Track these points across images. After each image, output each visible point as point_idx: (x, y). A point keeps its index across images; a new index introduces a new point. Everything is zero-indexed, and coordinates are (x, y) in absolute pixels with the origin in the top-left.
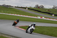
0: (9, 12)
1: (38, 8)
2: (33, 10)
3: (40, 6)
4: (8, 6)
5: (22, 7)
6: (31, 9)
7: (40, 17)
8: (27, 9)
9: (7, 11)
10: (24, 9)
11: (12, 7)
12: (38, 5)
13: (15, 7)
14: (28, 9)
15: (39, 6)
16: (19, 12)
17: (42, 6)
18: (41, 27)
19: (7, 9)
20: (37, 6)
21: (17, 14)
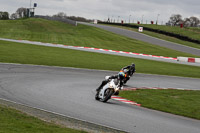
0: (77, 39)
1: (181, 26)
2: (161, 32)
3: (188, 20)
5: (122, 25)
6: (156, 31)
7: (186, 59)
8: (141, 29)
9: (72, 37)
10: (130, 30)
12: (179, 16)
13: (99, 22)
14: (144, 29)
15: (183, 19)
16: (111, 40)
17: (195, 19)
18: (192, 92)
19: (71, 31)
20: (177, 21)
21: (107, 47)
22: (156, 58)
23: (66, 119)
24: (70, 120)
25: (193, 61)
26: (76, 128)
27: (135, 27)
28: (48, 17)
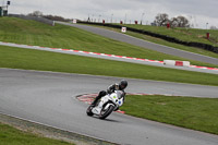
0: (54, 41)
1: (168, 26)
2: (146, 33)
3: (175, 19)
4: (50, 18)
5: (104, 24)
6: (140, 32)
8: (124, 30)
9: (49, 38)
10: (113, 31)
11: (68, 21)
12: (165, 15)
13: (79, 22)
14: (128, 29)
15: (170, 18)
16: (92, 41)
17: (182, 19)
19: (48, 31)
21: (87, 49)
22: (140, 61)
23: (44, 127)
24: (48, 128)
25: (181, 64)
26: (55, 138)
27: (118, 27)
28: (22, 16)
